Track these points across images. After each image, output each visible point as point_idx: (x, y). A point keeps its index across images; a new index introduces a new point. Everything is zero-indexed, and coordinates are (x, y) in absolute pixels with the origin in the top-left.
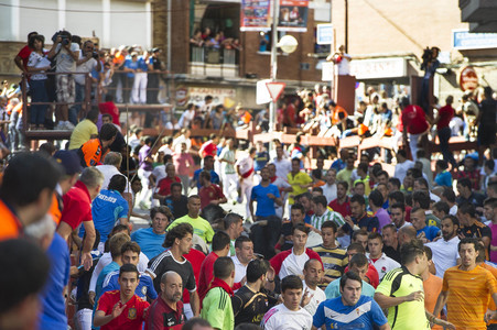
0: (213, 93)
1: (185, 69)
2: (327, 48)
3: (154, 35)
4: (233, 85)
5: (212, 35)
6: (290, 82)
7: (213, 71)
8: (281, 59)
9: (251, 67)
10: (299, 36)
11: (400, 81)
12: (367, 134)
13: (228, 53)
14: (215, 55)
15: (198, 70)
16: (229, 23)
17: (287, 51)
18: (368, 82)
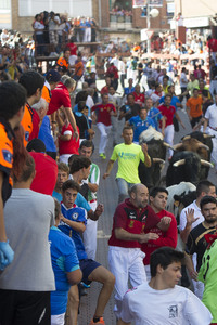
0: (121, 36)
1: (108, 26)
2: (172, 14)
3: (93, 10)
4: (130, 32)
5: (119, 10)
6: (156, 30)
7: (121, 26)
8: (152, 20)
9: (138, 23)
10: (159, 9)
11: (206, 28)
12: (193, 53)
13: (128, 18)
14: (121, 19)
15: (114, 26)
16: (127, 4)
17: (154, 16)
18: (192, 29)
